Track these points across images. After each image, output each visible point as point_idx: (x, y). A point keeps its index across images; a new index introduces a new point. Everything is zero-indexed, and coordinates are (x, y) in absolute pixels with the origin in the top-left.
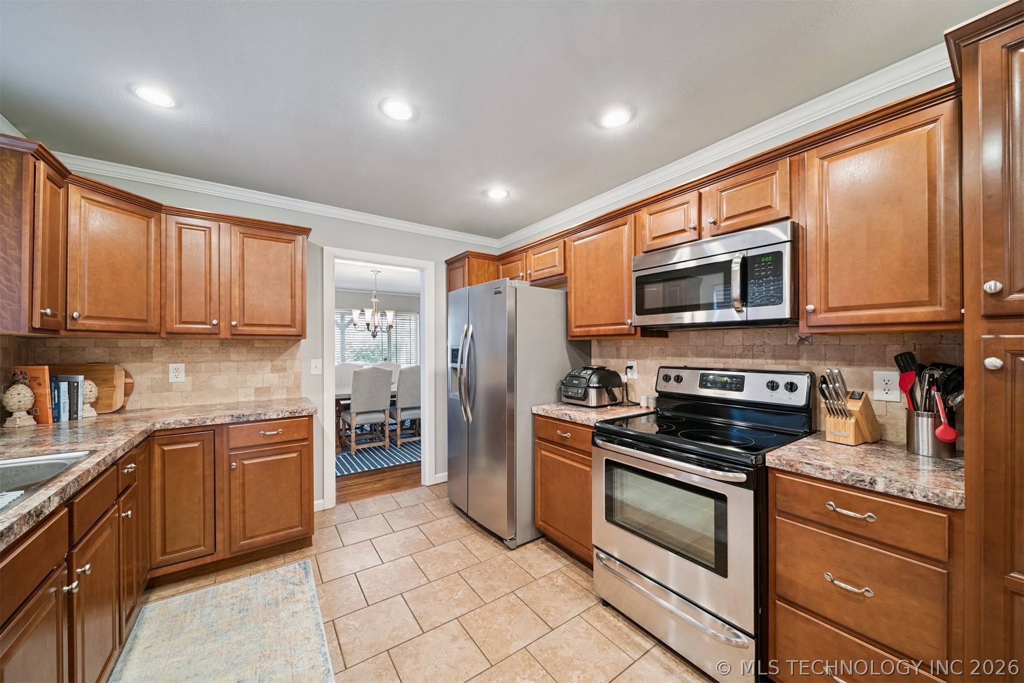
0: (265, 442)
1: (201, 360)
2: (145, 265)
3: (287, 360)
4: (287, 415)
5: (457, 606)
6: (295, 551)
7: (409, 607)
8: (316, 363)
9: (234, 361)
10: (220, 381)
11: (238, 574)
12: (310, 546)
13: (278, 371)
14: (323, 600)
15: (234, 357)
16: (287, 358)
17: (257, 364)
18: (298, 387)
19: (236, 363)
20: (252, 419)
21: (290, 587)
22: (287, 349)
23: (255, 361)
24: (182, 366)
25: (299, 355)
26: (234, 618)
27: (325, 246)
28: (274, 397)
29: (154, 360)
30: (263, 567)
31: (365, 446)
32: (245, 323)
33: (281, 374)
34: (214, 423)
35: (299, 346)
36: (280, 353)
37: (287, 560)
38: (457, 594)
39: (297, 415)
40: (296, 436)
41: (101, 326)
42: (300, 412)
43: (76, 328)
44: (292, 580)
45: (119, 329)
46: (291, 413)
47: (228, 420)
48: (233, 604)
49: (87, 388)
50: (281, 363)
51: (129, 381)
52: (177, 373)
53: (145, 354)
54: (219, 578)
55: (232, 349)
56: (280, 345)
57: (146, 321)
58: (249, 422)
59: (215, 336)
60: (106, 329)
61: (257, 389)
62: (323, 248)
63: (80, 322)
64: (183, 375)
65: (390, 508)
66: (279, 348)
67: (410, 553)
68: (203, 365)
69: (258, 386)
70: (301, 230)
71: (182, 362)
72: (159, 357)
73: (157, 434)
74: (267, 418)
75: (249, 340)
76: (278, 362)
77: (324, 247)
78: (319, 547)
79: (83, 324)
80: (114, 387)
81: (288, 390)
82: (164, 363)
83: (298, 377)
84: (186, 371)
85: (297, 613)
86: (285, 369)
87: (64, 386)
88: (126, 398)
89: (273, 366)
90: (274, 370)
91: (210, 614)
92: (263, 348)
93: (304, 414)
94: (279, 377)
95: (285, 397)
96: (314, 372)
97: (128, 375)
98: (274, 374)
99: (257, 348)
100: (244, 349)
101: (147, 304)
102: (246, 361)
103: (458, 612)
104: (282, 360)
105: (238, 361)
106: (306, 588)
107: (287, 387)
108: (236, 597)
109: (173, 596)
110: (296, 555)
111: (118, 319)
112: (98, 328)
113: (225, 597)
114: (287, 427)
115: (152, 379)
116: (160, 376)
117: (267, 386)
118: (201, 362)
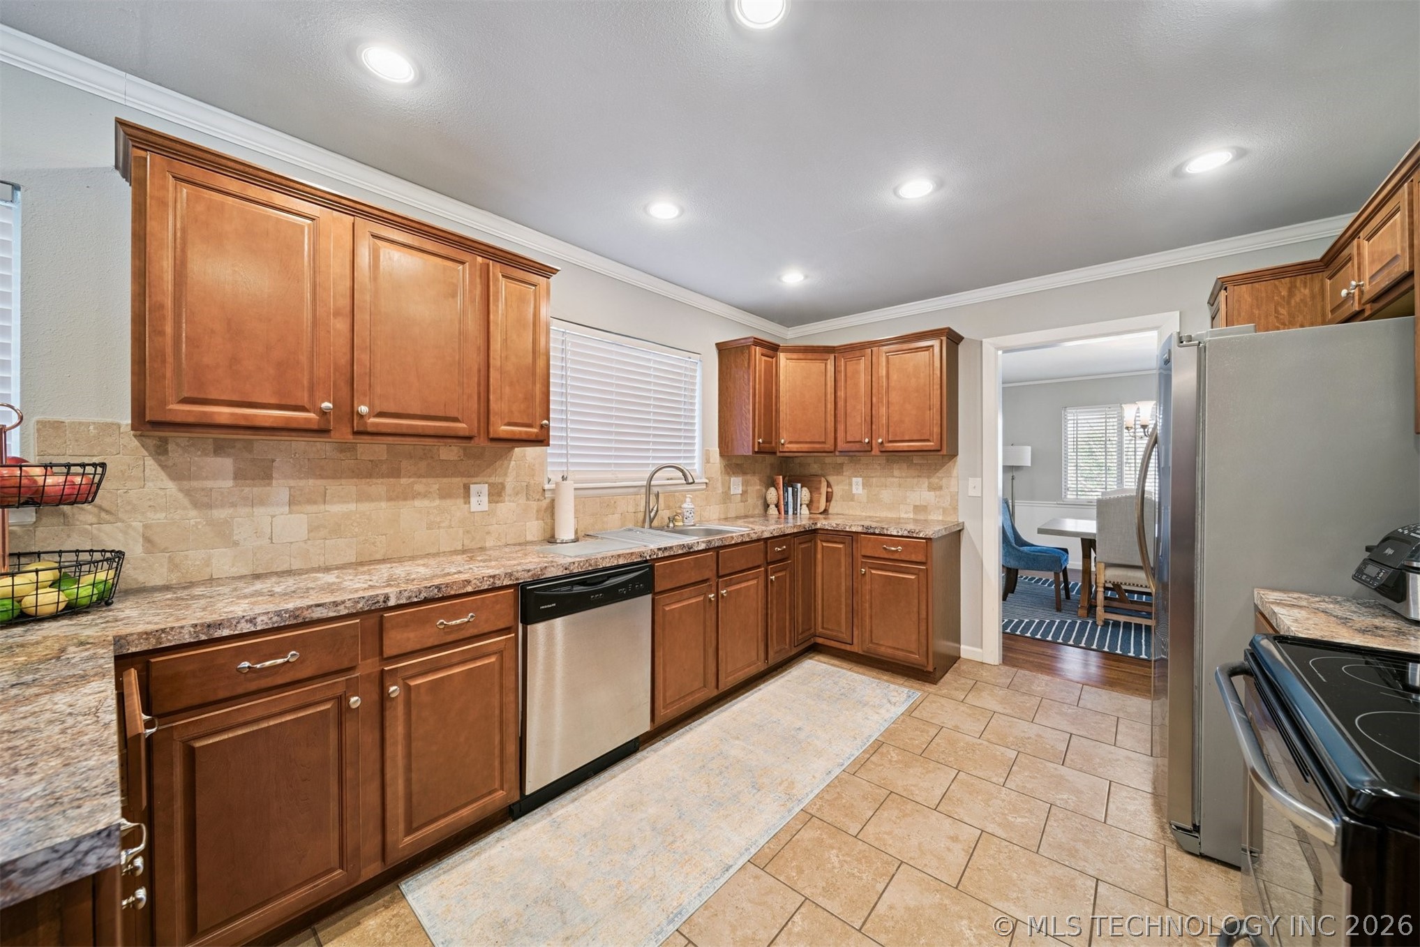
0: (886, 556)
1: (873, 475)
2: (824, 398)
3: (943, 477)
4: (906, 533)
5: (999, 825)
6: (919, 680)
7: (950, 785)
8: (972, 482)
9: (897, 477)
10: (886, 495)
11: (867, 672)
12: (933, 684)
13: (935, 489)
14: (895, 726)
15: (896, 473)
16: (943, 475)
17: (916, 480)
18: (955, 509)
19: (898, 479)
20: (877, 532)
21: (885, 701)
22: (943, 465)
23: (914, 477)
24: (860, 480)
25: (955, 473)
26: (836, 696)
27: (985, 338)
28: (931, 517)
29: (844, 474)
30: (885, 678)
31: (1122, 619)
32: (890, 439)
33: (938, 493)
34: (850, 530)
35: (955, 462)
36: (937, 470)
37: (906, 683)
38: (1016, 817)
39: (915, 535)
40: (913, 558)
41: (797, 448)
42: (917, 533)
43: (784, 450)
44: (890, 698)
45: (807, 450)
46: (909, 532)
47: (860, 529)
48: (843, 688)
49: (804, 494)
50: (937, 480)
51: (830, 490)
52: (857, 486)
53: (839, 469)
54: (855, 668)
55: (895, 466)
56: (936, 461)
57: (824, 443)
58: (874, 534)
59: (868, 453)
60: (800, 450)
61: (915, 507)
62: (982, 342)
63: (786, 446)
64: (861, 487)
65: (1060, 698)
66: (936, 464)
67: (1020, 749)
68: (874, 479)
69: (917, 504)
70: (938, 332)
71: (861, 476)
72: (847, 472)
73: (820, 531)
74: (889, 533)
75: (908, 457)
76: (934, 480)
77: (984, 340)
78: (940, 690)
79: (787, 447)
80: (820, 494)
81: (945, 510)
82: (850, 477)
83: (954, 498)
84: (864, 485)
85: (868, 719)
86: (940, 488)
87: (790, 489)
88: (828, 504)
89: (929, 483)
90: (931, 488)
91: (828, 685)
92: (921, 465)
93: (921, 535)
94: (936, 497)
95: (940, 518)
96: (972, 493)
97: (829, 485)
98: (931, 493)
99: (916, 464)
100: (905, 466)
101: (825, 429)
102: (907, 477)
103: (990, 828)
104: (938, 478)
105: (900, 478)
106: (893, 709)
107: (943, 508)
108: (850, 685)
109: (825, 663)
110: (917, 684)
111: (806, 443)
112: (795, 450)
113: (844, 681)
114: (905, 545)
115: (843, 490)
116: (847, 488)
117: (925, 504)
118: (873, 477)
